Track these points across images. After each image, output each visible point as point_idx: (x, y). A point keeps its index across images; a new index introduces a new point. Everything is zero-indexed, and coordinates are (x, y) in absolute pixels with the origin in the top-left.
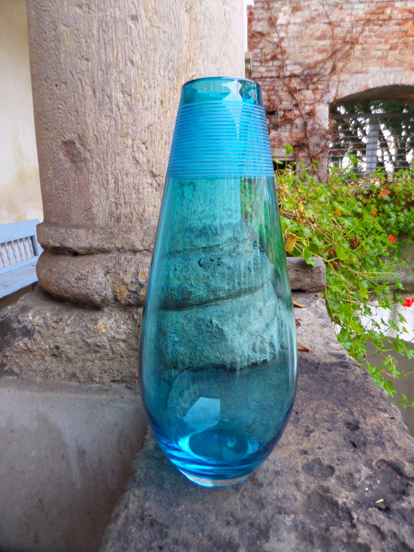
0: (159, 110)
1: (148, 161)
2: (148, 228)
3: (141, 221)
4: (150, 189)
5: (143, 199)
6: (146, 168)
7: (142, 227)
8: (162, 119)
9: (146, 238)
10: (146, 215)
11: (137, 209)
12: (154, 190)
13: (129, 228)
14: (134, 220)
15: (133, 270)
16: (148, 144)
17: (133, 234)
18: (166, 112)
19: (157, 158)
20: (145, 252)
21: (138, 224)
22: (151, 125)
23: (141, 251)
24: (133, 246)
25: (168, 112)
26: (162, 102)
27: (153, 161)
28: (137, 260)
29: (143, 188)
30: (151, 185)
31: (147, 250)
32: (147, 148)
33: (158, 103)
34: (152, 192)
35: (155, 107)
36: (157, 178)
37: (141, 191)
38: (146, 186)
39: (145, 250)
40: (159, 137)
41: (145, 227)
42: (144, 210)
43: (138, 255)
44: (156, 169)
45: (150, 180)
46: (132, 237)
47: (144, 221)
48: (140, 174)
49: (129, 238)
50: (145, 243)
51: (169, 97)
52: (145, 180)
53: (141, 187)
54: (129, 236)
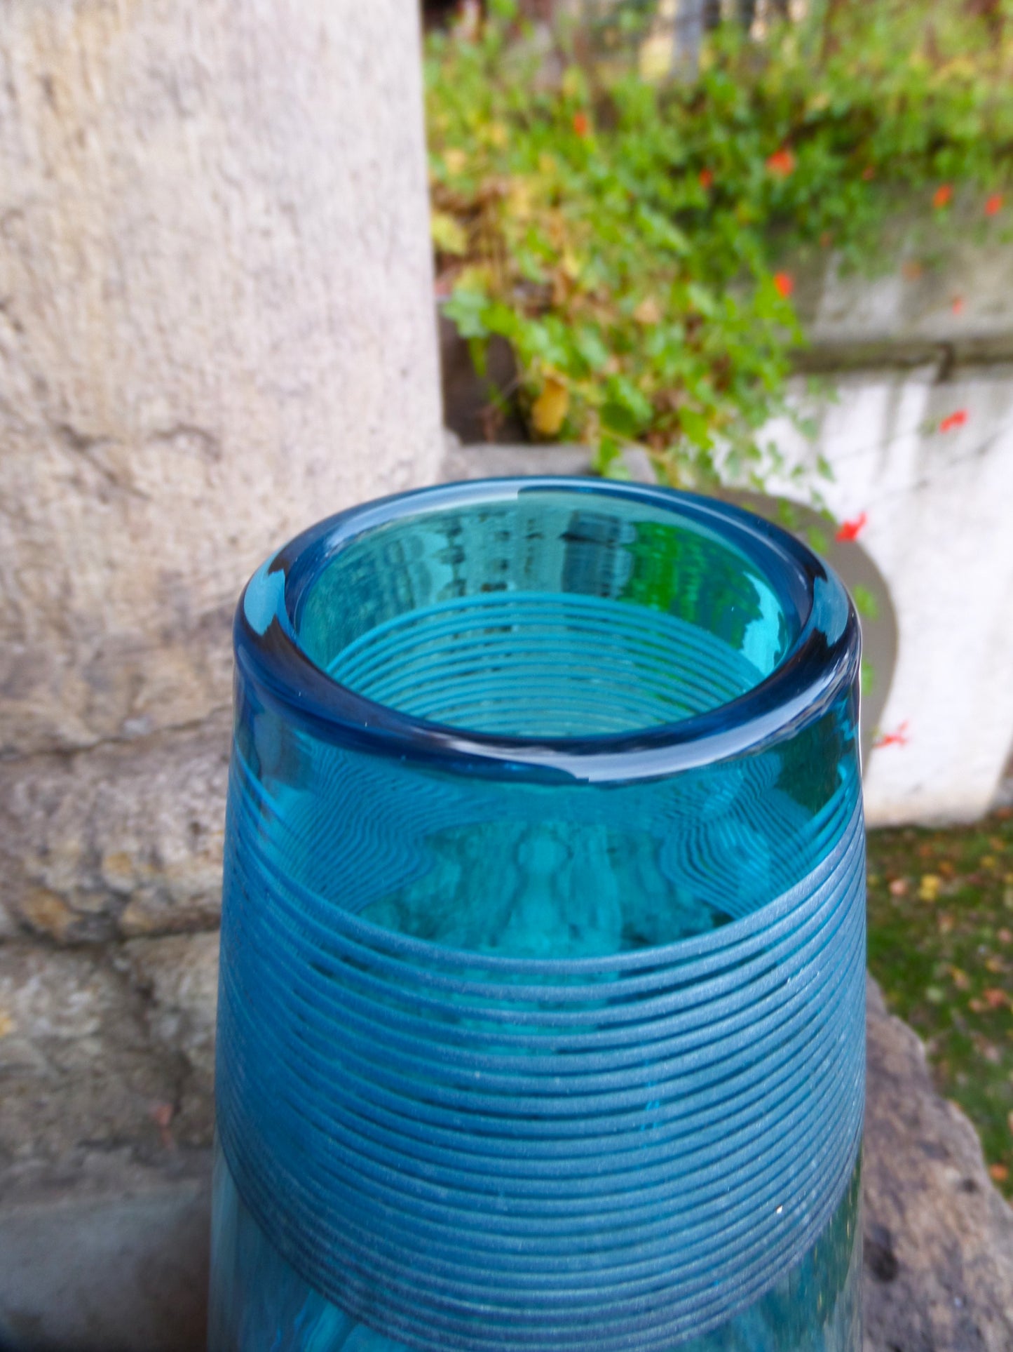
0: (41, 131)
1: (40, 386)
2: (99, 655)
3: (63, 629)
4: (75, 501)
5: (52, 544)
6: (33, 416)
7: (72, 652)
8: (67, 175)
9: (100, 699)
10: (79, 603)
11: (33, 586)
12: (95, 503)
13: (20, 664)
14: (32, 629)
15: (73, 843)
16: (21, 308)
17: (41, 691)
18: (81, 138)
19: (75, 365)
20: (109, 748)
21: (52, 643)
22: (16, 213)
23: (88, 749)
24: (54, 738)
25: (93, 140)
26: (48, 86)
27: (61, 386)
28: (82, 795)
29: (44, 503)
30: (76, 481)
31: (116, 740)
32: (18, 327)
33: (29, 92)
34: (87, 511)
35: (16, 114)
36: (98, 452)
37: (35, 512)
38: (53, 489)
39: (105, 740)
40: (67, 270)
41: (86, 653)
42: (67, 589)
43: (85, 770)
44: (85, 412)
45: (62, 462)
46: (37, 709)
47: (75, 629)
48: (14, 446)
49: (30, 716)
50: (99, 720)
51: (83, 55)
52: (42, 468)
53: (31, 502)
54: (26, 706)
